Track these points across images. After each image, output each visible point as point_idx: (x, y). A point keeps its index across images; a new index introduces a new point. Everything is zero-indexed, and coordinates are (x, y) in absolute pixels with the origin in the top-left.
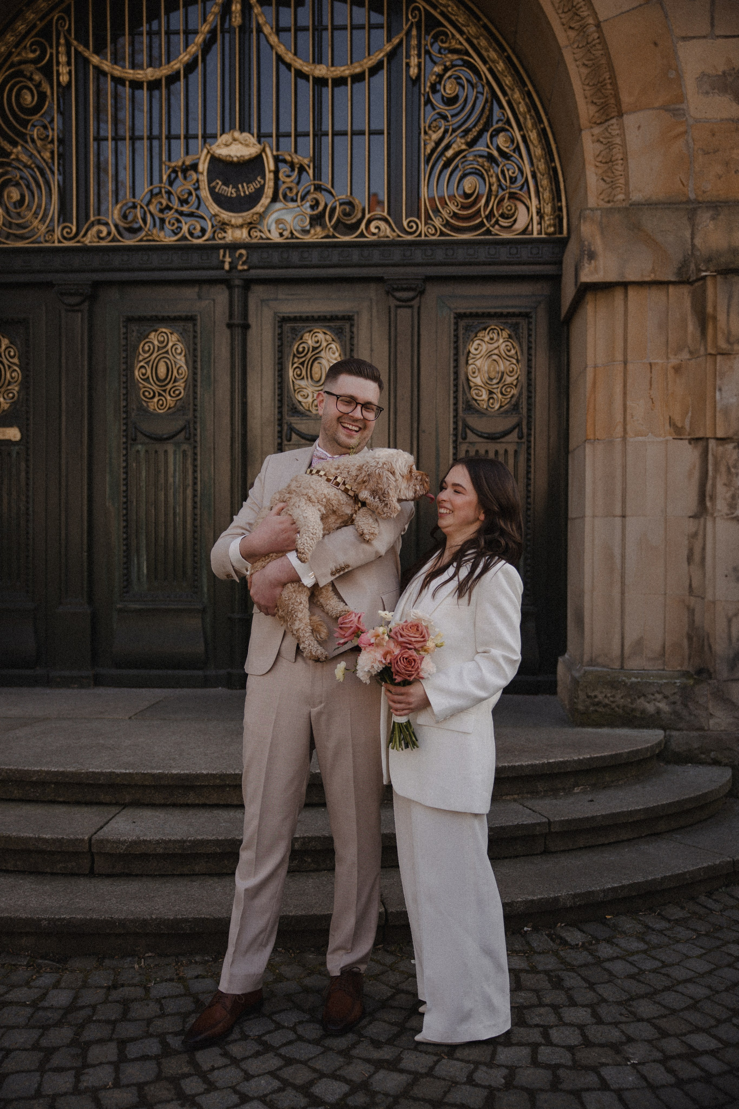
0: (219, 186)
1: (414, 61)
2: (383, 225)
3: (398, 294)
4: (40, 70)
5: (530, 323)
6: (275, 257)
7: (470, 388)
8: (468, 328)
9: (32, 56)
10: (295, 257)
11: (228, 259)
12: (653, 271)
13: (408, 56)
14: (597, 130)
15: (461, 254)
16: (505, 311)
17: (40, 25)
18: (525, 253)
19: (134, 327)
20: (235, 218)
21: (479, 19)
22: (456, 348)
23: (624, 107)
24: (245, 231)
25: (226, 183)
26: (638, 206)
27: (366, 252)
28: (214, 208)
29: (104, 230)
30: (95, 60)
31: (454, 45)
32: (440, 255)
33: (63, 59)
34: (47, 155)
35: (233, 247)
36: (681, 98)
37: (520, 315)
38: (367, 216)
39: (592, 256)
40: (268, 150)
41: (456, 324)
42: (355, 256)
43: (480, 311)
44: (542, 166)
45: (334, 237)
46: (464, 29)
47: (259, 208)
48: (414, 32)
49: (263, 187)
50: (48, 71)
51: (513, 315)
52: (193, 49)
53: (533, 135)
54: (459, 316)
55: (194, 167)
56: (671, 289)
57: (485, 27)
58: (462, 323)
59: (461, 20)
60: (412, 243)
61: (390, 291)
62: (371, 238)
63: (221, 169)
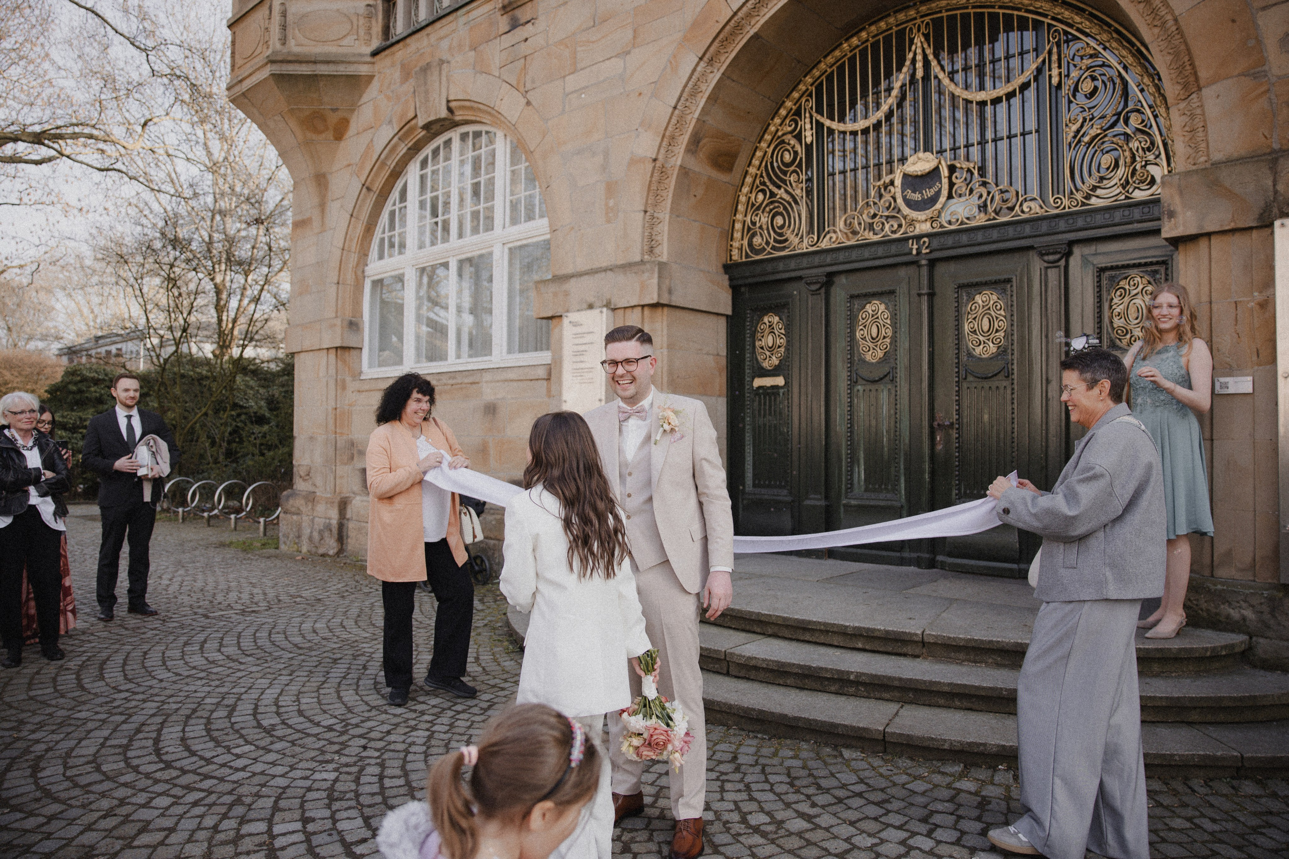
0: (909, 194)
1: (1055, 72)
2: (1033, 204)
3: (1046, 258)
4: (794, 137)
5: (1167, 269)
6: (950, 241)
7: (1113, 329)
8: (1112, 279)
9: (789, 129)
10: (964, 239)
11: (915, 247)
12: (1233, 220)
13: (1050, 70)
14: (1182, 105)
15: (1099, 219)
16: (1143, 261)
17: (794, 108)
19: (856, 302)
20: (920, 216)
21: (1109, 26)
22: (1100, 297)
23: (1202, 83)
24: (928, 224)
25: (914, 192)
26: (1216, 165)
27: (1019, 229)
28: (906, 211)
29: (834, 236)
30: (827, 123)
31: (1089, 52)
32: (1080, 223)
33: (808, 126)
34: (799, 192)
35: (918, 238)
36: (1263, 62)
37: (1157, 263)
38: (1021, 199)
39: (1171, 214)
40: (943, 162)
41: (1099, 276)
42: (1011, 232)
43: (1120, 263)
45: (994, 219)
46: (1098, 37)
47: (938, 206)
48: (1055, 50)
49: (940, 190)
50: (799, 137)
51: (1151, 264)
52: (890, 101)
54: (1102, 270)
55: (892, 183)
56: (1255, 233)
57: (1117, 32)
58: (1105, 275)
60: (1057, 216)
61: (1041, 255)
62: (1024, 216)
63: (913, 181)
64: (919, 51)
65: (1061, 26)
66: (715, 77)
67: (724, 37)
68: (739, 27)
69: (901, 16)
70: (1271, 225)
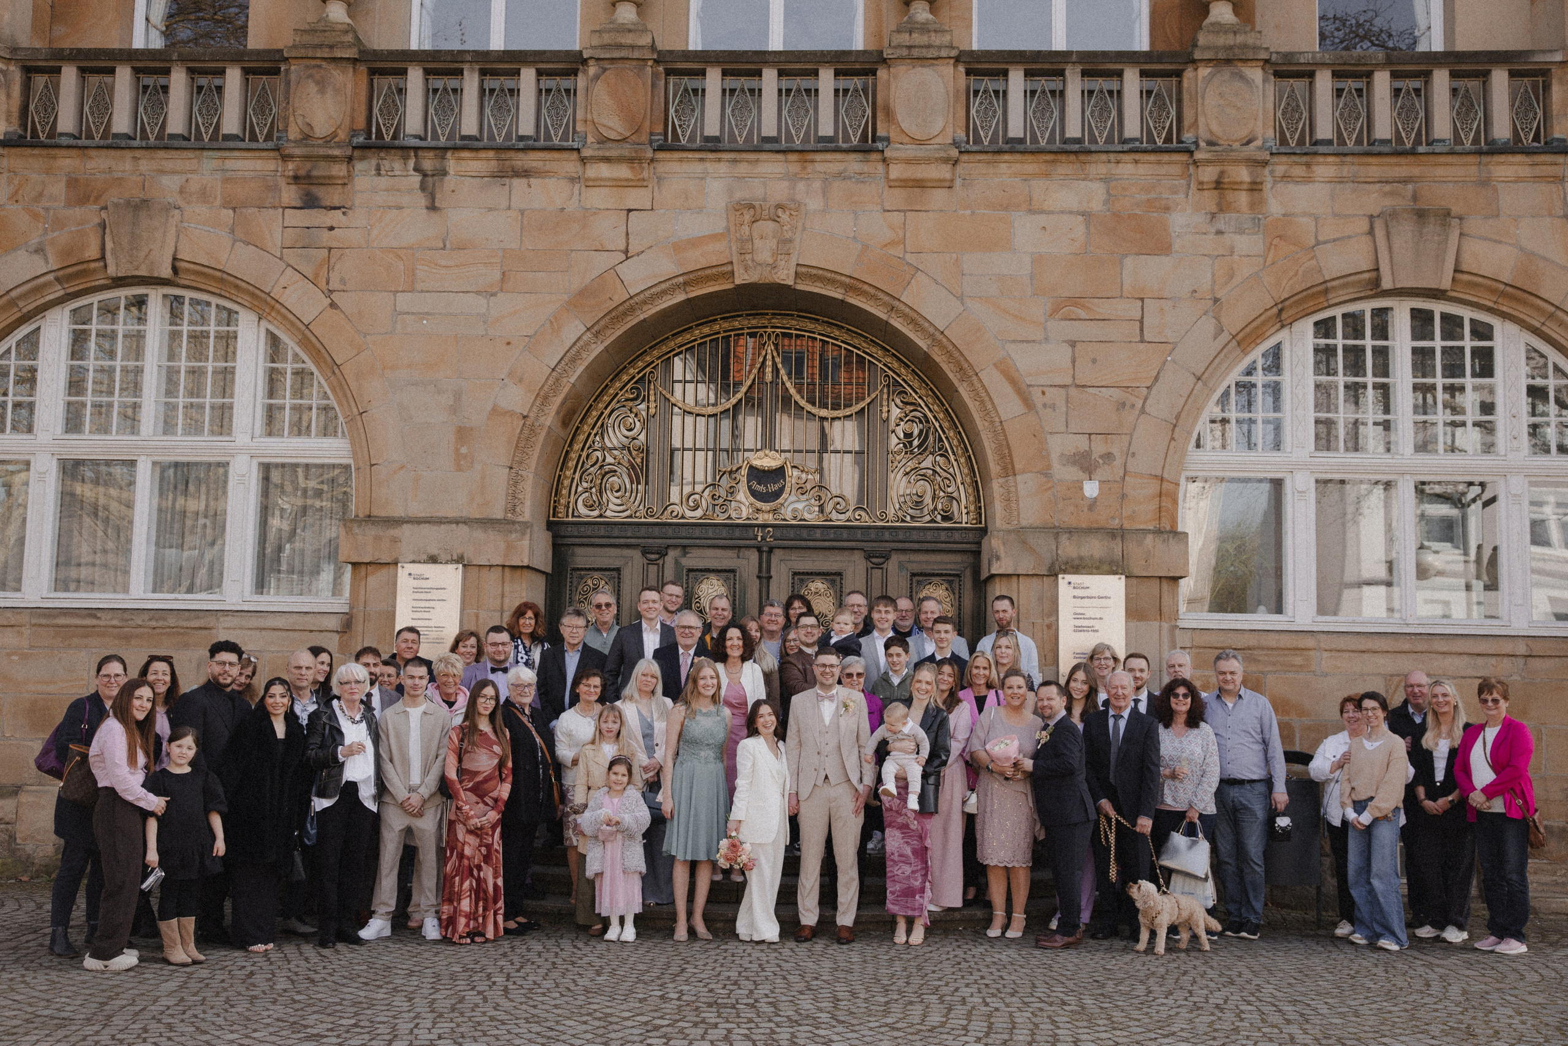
0: (754, 484)
1: (885, 409)
2: (863, 514)
3: (874, 560)
5: (960, 581)
6: (792, 533)
8: (918, 582)
10: (807, 534)
11: (760, 534)
12: (1036, 568)
13: (882, 406)
14: (1001, 480)
15: (915, 536)
16: (944, 572)
17: (638, 377)
18: (957, 536)
19: (691, 575)
20: (765, 506)
21: (927, 384)
23: (1017, 470)
24: (771, 516)
25: (759, 483)
26: (1025, 529)
27: (851, 533)
28: (752, 499)
29: (674, 510)
30: (673, 400)
31: (911, 400)
32: (901, 536)
33: (652, 398)
34: (639, 460)
35: (764, 526)
36: (1049, 467)
37: (953, 575)
38: (853, 507)
39: (998, 558)
40: (788, 462)
41: (911, 580)
42: (845, 533)
43: (927, 572)
44: (968, 480)
45: (829, 521)
46: (918, 391)
47: (780, 500)
48: (886, 391)
49: (784, 486)
51: (949, 575)
52: (739, 396)
53: (962, 460)
54: (913, 575)
55: (737, 471)
56: (1045, 578)
58: (915, 579)
59: (916, 385)
60: (884, 528)
61: (868, 558)
62: (857, 523)
63: (756, 474)
64: (769, 357)
65: (891, 373)
66: (598, 349)
67: (617, 315)
68: (632, 309)
69: (754, 322)
70: (1056, 575)
